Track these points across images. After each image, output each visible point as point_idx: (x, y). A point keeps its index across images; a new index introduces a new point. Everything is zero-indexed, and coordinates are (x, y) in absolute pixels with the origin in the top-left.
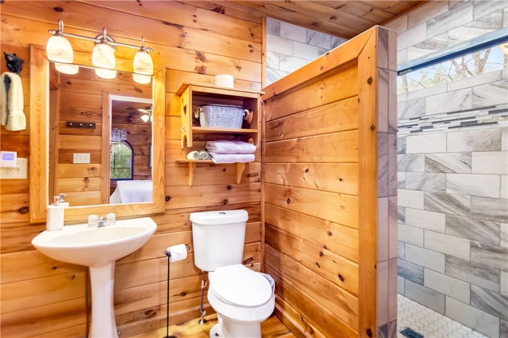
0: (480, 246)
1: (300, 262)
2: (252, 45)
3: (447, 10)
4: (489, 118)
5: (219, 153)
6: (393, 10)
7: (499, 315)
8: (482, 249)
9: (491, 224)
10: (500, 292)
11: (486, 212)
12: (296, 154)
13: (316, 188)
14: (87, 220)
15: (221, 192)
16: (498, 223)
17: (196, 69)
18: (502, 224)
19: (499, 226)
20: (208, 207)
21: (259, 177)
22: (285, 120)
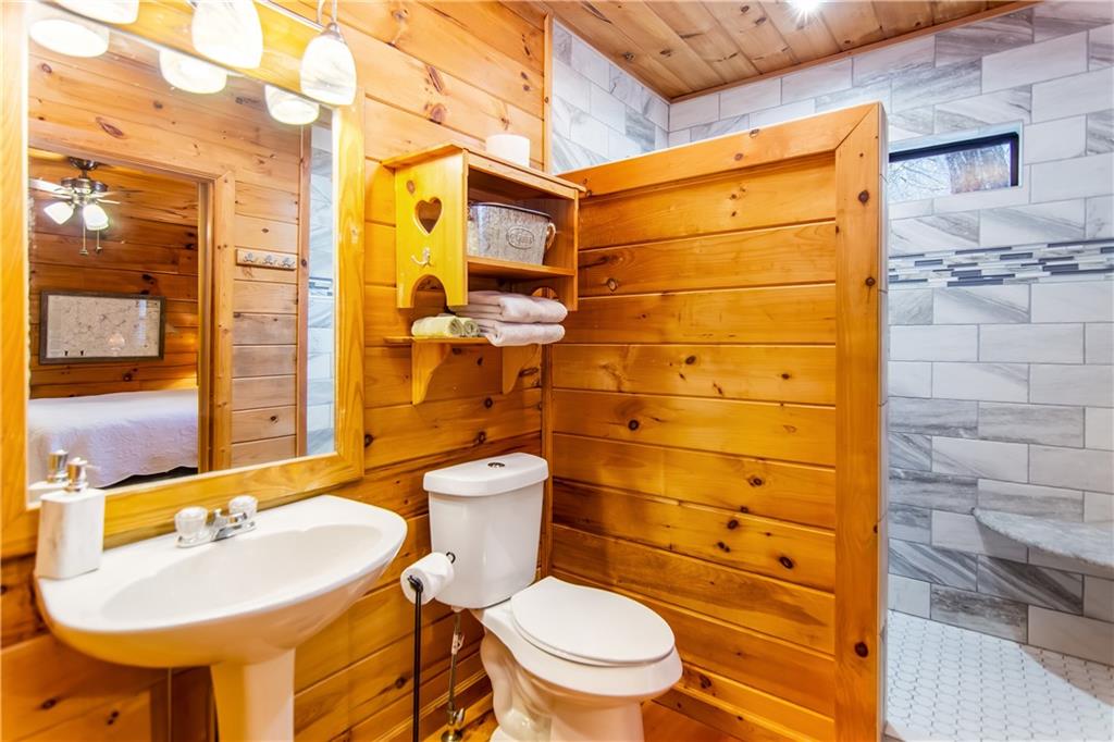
0: (902, 475)
1: (671, 548)
2: (528, 75)
3: (849, 87)
4: (916, 272)
5: (505, 322)
6: (762, 65)
7: (931, 579)
8: (907, 479)
9: (918, 439)
10: (931, 542)
11: (913, 421)
12: (656, 325)
13: (718, 395)
14: (173, 524)
15: (474, 415)
16: (929, 437)
17: (426, 108)
18: (934, 438)
19: (930, 441)
20: (449, 453)
21: (538, 375)
22: (622, 254)
